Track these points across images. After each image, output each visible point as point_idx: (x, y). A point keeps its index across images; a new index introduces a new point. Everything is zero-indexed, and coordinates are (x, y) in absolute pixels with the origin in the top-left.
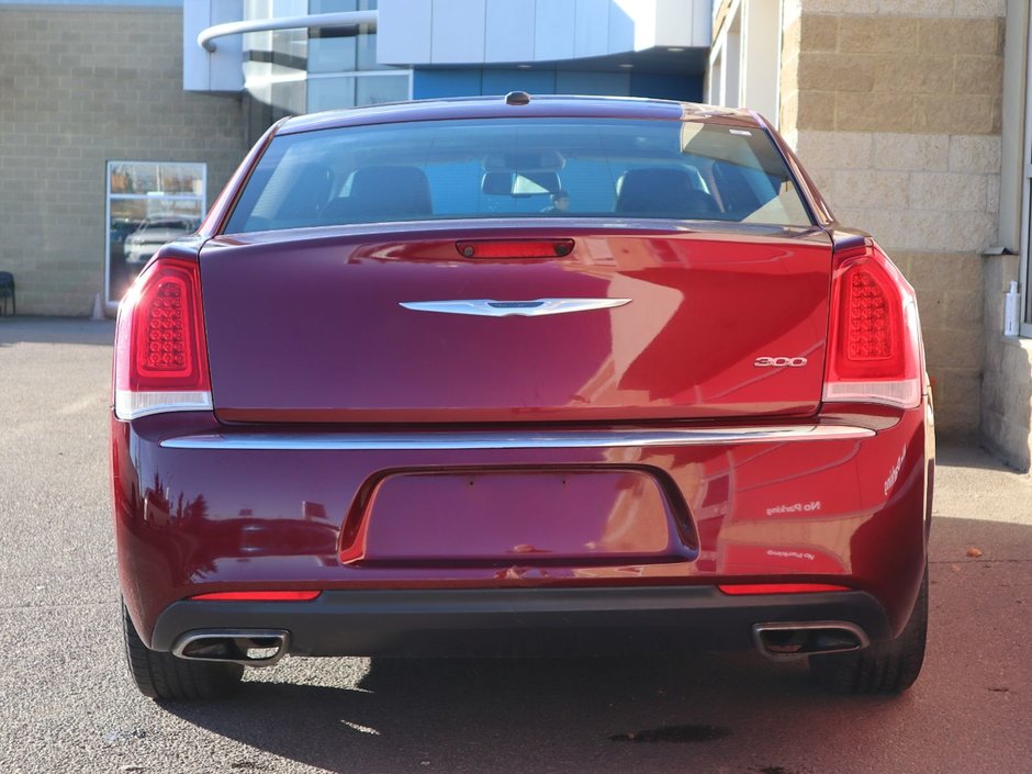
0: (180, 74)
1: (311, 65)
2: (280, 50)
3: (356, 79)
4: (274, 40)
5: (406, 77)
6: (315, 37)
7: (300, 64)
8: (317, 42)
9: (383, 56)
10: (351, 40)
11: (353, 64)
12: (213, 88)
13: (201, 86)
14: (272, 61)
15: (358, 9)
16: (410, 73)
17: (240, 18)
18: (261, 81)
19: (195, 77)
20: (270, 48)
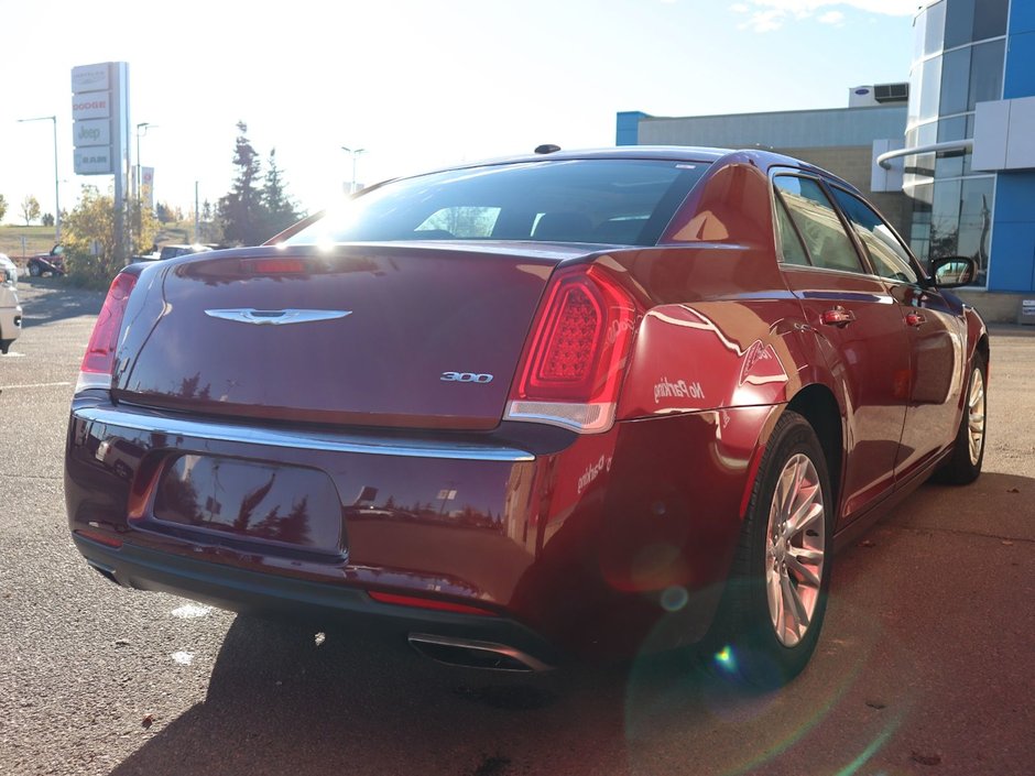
0: (869, 184)
1: (936, 174)
2: (922, 166)
3: (962, 181)
4: (918, 161)
5: (993, 178)
6: (941, 157)
7: (930, 173)
8: (941, 161)
9: (975, 166)
10: (961, 158)
11: (961, 172)
12: (888, 190)
13: (881, 189)
14: (916, 173)
15: (966, 138)
16: (995, 175)
17: (904, 147)
18: (910, 184)
19: (878, 183)
20: (915, 165)
